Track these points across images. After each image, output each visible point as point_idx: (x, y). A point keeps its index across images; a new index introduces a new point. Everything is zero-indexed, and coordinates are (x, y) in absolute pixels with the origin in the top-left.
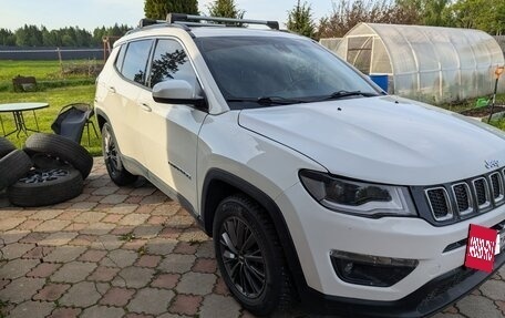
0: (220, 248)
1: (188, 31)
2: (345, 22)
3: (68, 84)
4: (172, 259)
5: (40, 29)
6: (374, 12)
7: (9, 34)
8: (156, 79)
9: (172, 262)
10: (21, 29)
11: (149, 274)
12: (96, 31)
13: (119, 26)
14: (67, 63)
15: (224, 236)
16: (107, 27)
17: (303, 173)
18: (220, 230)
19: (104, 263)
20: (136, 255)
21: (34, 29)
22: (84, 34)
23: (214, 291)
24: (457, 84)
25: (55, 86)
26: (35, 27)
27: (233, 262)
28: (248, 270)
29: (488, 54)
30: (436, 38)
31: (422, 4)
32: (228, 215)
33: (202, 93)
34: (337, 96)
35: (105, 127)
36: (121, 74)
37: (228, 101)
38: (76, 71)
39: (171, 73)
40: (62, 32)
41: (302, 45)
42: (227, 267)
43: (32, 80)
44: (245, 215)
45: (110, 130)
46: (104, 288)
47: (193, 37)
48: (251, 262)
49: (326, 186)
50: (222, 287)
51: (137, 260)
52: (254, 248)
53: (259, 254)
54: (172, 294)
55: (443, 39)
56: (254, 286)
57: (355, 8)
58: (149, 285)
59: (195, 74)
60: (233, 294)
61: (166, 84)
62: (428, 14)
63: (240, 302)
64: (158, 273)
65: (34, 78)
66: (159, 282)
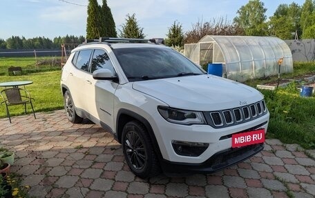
0: (125, 147)
1: (110, 45)
2: (200, 34)
3: (40, 71)
4: (102, 156)
5: (21, 38)
6: (216, 28)
7: (3, 41)
8: (94, 69)
9: (102, 157)
10: (10, 39)
11: (90, 163)
12: (55, 39)
13: (69, 36)
14: (39, 58)
15: (127, 141)
16: (62, 37)
17: (159, 107)
18: (125, 139)
19: (68, 158)
20: (84, 155)
21: (18, 38)
22: (48, 41)
23: (122, 169)
24: (264, 68)
25: (32, 72)
26: (18, 37)
27: (131, 153)
28: (138, 156)
29: (282, 51)
30: (250, 43)
31: (250, 21)
32: (128, 130)
33: (116, 74)
34: (181, 75)
35: (66, 93)
36: (75, 67)
37: (128, 78)
38: (45, 63)
39: (101, 65)
40: (35, 40)
41: (165, 51)
42: (129, 156)
43: (19, 69)
44: (136, 129)
45: (69, 94)
46: (69, 168)
47: (112, 49)
48: (139, 151)
49: (169, 113)
50: (127, 167)
51: (84, 157)
52: (140, 144)
53: (142, 147)
54: (102, 171)
55: (255, 44)
56: (141, 163)
57: (205, 27)
58: (90, 167)
59: (113, 66)
60: (131, 170)
61: (99, 71)
62: (253, 27)
63: (134, 173)
64: (95, 162)
65: (20, 68)
66: (96, 166)
